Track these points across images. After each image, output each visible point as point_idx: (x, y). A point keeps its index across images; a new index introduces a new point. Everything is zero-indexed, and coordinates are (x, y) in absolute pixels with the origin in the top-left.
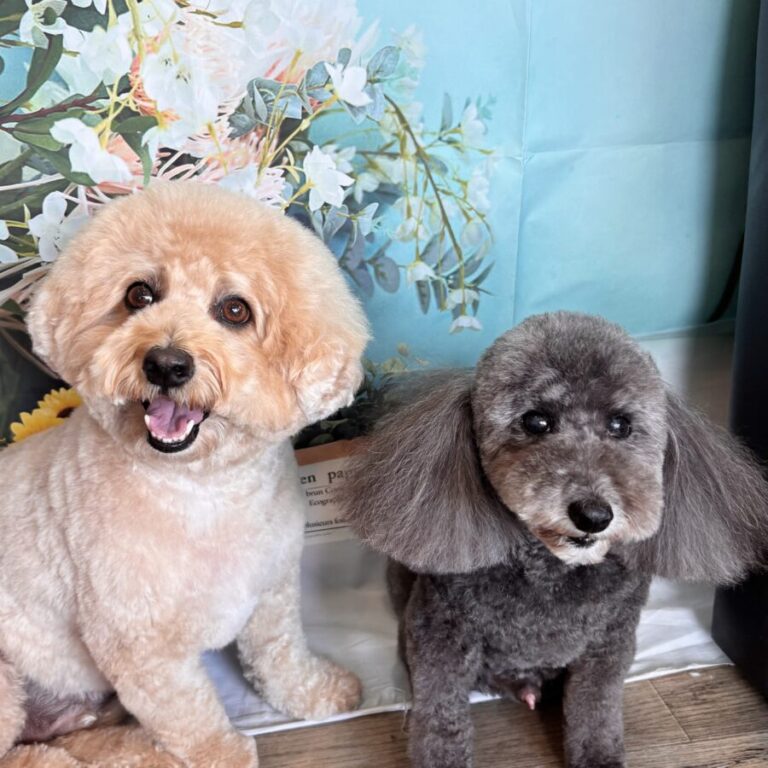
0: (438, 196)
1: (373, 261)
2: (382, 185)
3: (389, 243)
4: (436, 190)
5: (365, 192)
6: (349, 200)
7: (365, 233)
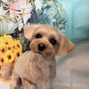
0: (57, 7)
1: (46, 19)
2: (47, 6)
3: (49, 15)
4: (56, 6)
5: (45, 7)
6: (42, 8)
7: (45, 14)
